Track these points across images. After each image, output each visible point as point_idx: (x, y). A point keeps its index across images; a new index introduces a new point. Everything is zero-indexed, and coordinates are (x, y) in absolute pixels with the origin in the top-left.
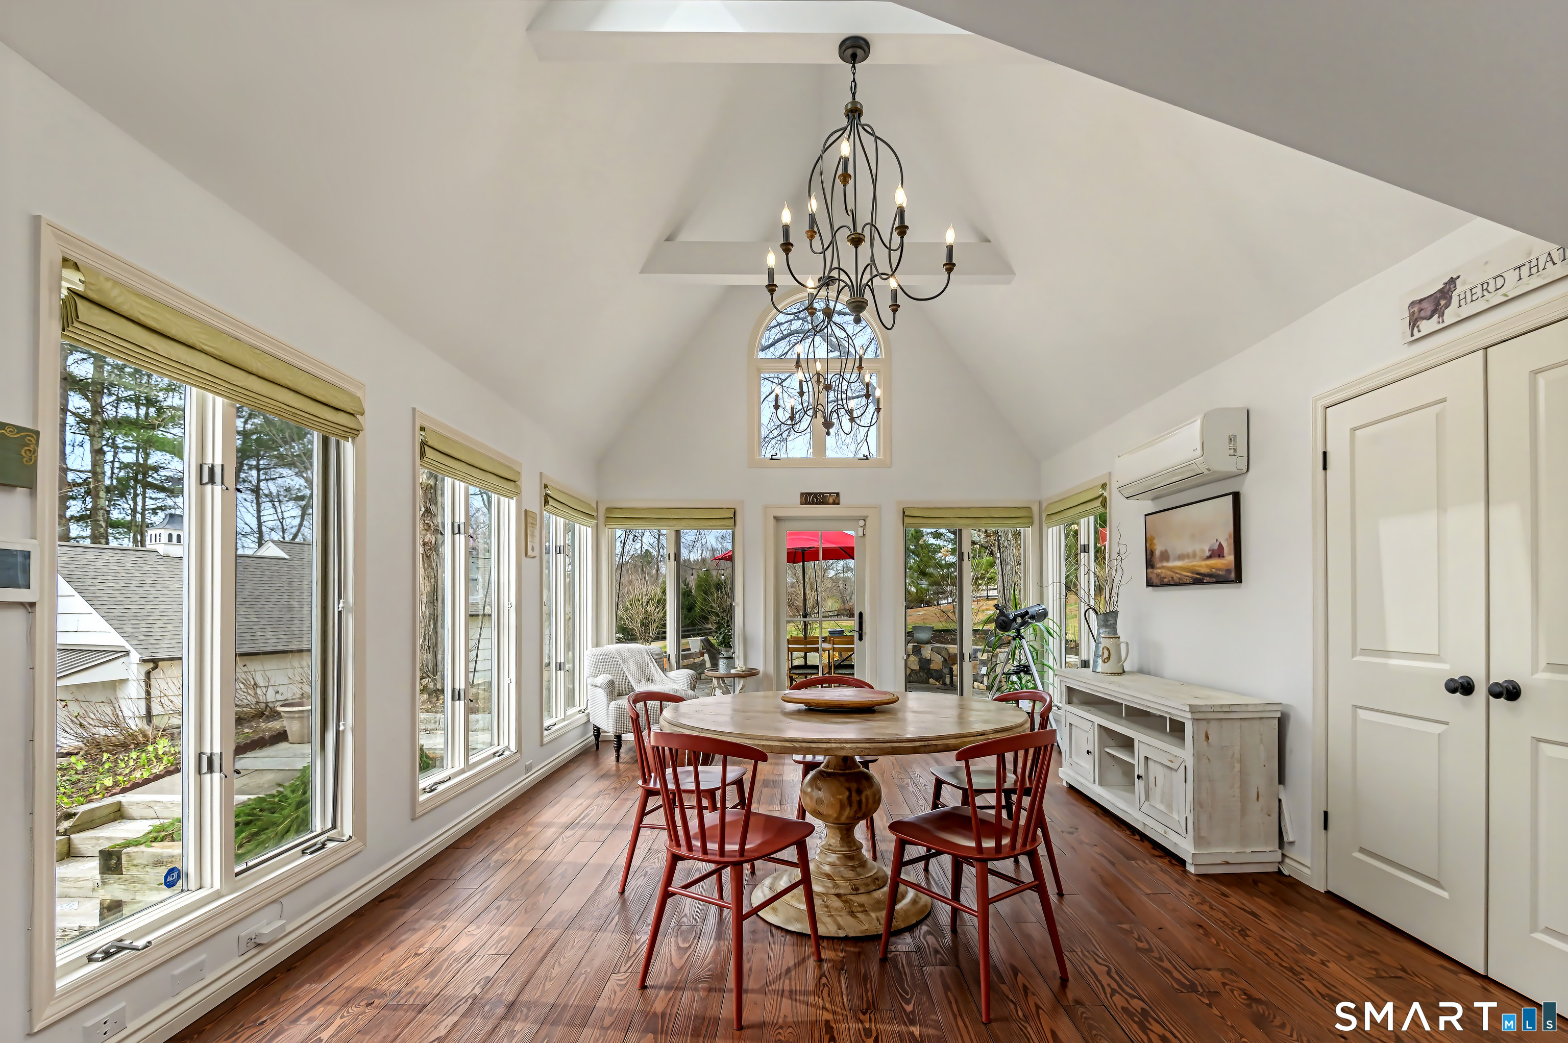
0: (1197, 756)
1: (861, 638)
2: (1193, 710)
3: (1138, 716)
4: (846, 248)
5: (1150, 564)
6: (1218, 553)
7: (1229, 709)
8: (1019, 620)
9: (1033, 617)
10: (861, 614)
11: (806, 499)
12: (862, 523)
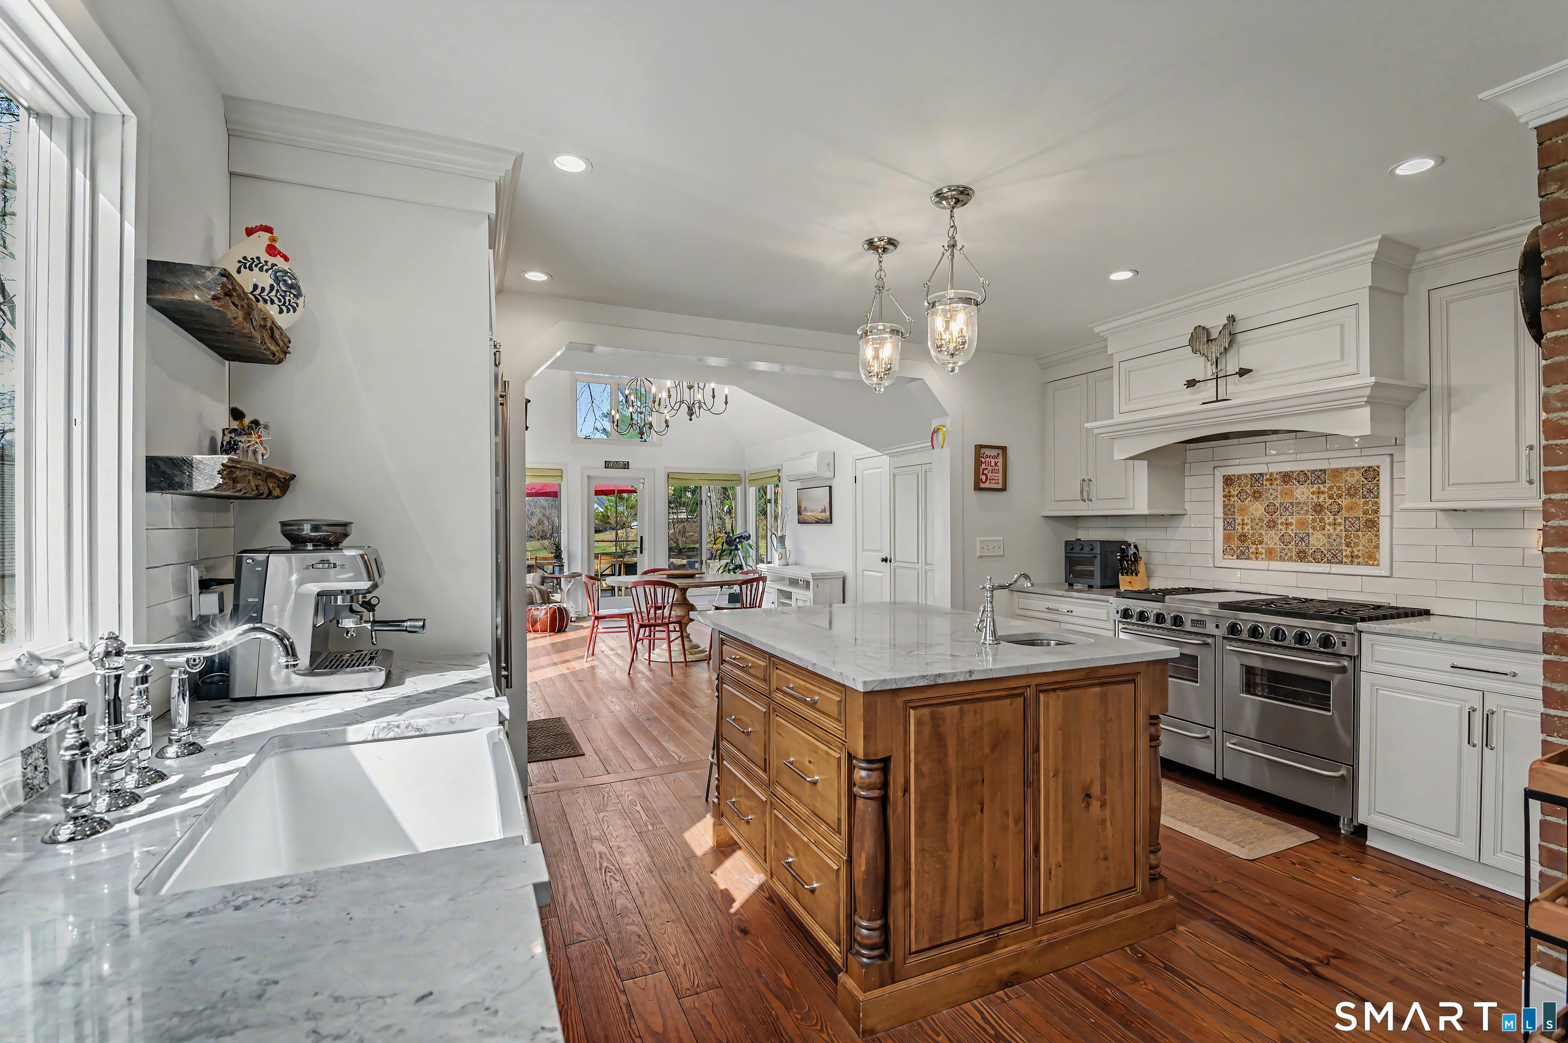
0: (815, 594)
1: (641, 552)
2: (813, 575)
3: (794, 582)
4: (686, 390)
5: (799, 513)
6: (824, 511)
7: (823, 574)
8: (738, 540)
9: (744, 539)
10: (642, 537)
11: (608, 465)
12: (643, 481)
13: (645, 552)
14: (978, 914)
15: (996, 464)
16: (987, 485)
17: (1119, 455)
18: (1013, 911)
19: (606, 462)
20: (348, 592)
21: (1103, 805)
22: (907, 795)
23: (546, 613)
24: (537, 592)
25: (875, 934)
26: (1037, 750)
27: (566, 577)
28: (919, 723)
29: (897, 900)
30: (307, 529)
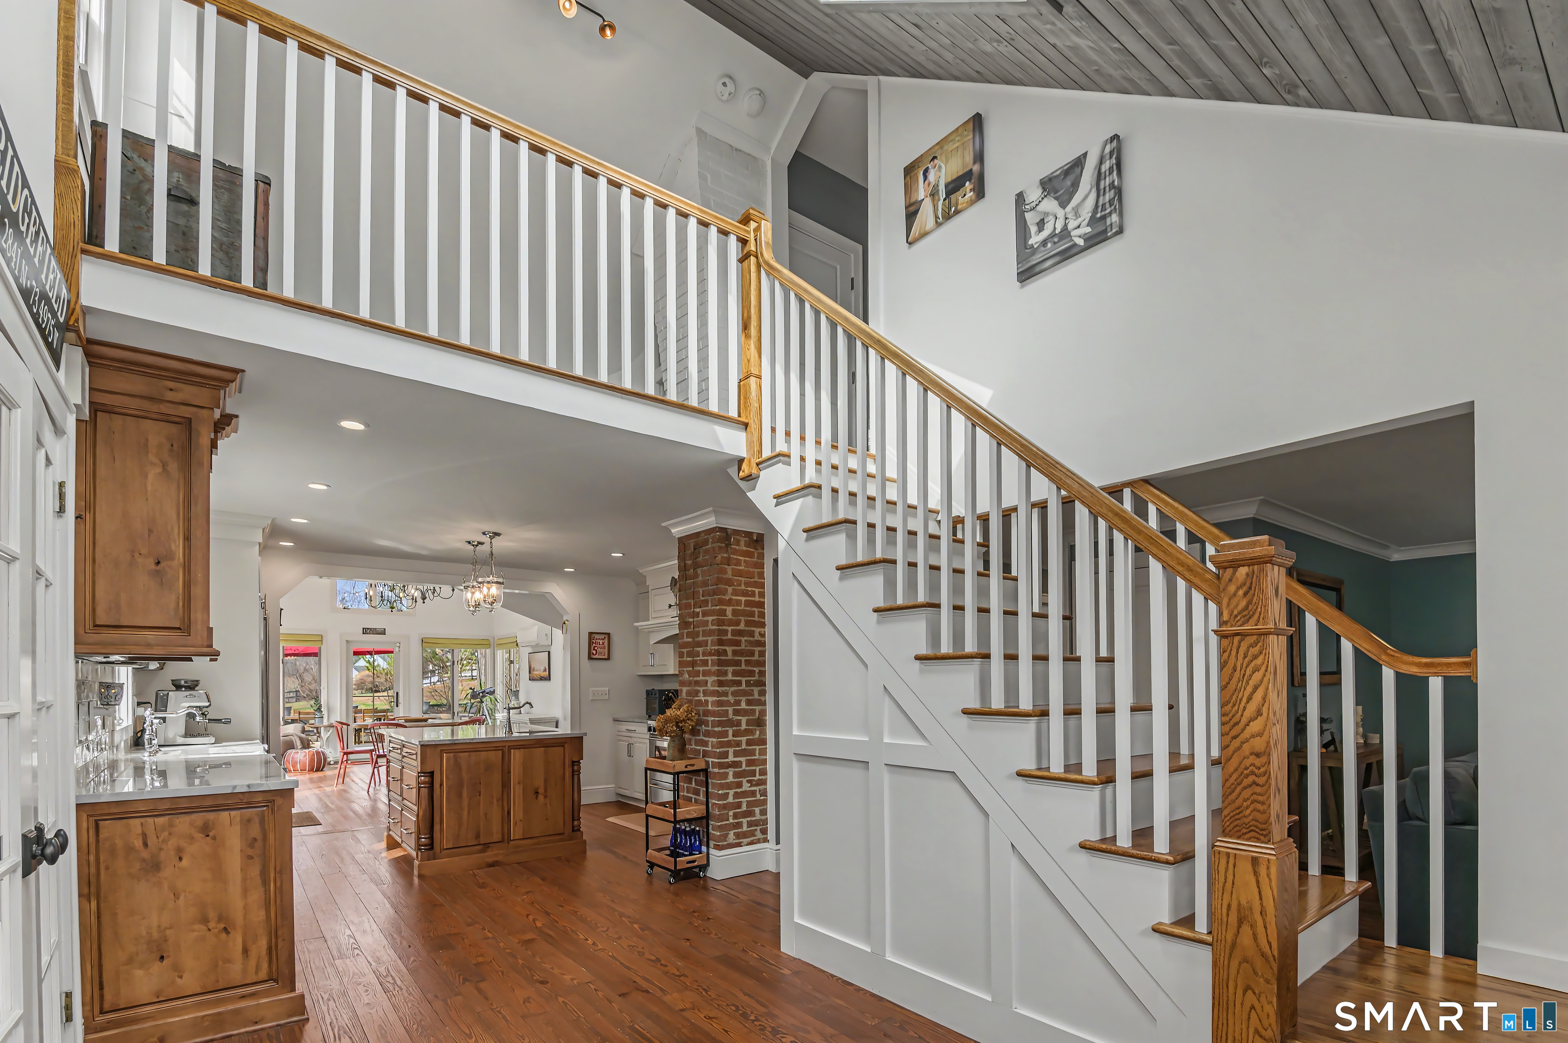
1: (397, 705)
5: (530, 672)
6: (545, 670)
10: (397, 693)
11: (366, 631)
12: (398, 645)
13: (400, 706)
14: (478, 836)
15: (603, 644)
16: (596, 656)
17: (652, 642)
18: (496, 837)
19: (363, 629)
20: (199, 707)
21: (545, 797)
22: (442, 787)
23: (305, 756)
24: (296, 737)
25: (427, 840)
26: (509, 772)
27: (325, 727)
28: (448, 759)
29: (437, 828)
30: (183, 683)
